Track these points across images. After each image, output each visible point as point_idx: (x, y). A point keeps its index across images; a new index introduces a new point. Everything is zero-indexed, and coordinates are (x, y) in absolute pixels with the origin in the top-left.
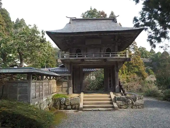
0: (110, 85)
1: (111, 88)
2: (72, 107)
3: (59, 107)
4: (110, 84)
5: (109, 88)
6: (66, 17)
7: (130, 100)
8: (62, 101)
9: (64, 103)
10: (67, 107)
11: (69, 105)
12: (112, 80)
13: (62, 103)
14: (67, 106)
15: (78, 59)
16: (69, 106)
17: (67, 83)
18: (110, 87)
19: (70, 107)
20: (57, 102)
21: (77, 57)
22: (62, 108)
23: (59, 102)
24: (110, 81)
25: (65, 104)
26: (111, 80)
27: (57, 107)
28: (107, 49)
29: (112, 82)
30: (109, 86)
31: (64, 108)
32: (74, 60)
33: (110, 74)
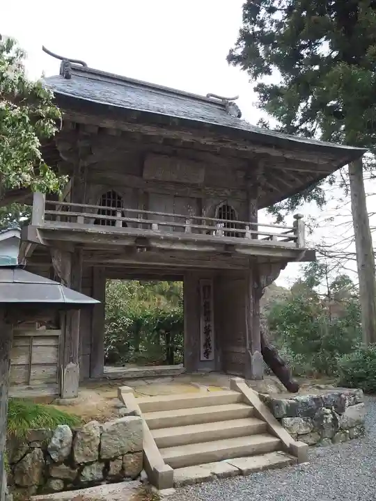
0: (205, 345)
1: (211, 357)
2: (106, 469)
3: (36, 479)
4: (207, 344)
5: (203, 358)
6: (44, 49)
7: (328, 411)
8: (59, 446)
9: (65, 452)
10: (84, 473)
11: (92, 463)
12: (212, 328)
13: (54, 456)
14: (82, 467)
15: (126, 237)
16: (94, 465)
17: (52, 342)
18: (207, 354)
19: (95, 473)
20: (28, 452)
21: (119, 224)
22: (55, 484)
23: (37, 450)
24: (207, 331)
25: (69, 460)
26: (209, 326)
27: (25, 483)
28: (220, 209)
29: (212, 335)
30: (202, 350)
31: (66, 481)
32: (107, 236)
33: (207, 305)
